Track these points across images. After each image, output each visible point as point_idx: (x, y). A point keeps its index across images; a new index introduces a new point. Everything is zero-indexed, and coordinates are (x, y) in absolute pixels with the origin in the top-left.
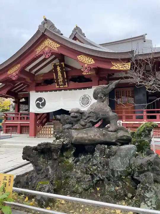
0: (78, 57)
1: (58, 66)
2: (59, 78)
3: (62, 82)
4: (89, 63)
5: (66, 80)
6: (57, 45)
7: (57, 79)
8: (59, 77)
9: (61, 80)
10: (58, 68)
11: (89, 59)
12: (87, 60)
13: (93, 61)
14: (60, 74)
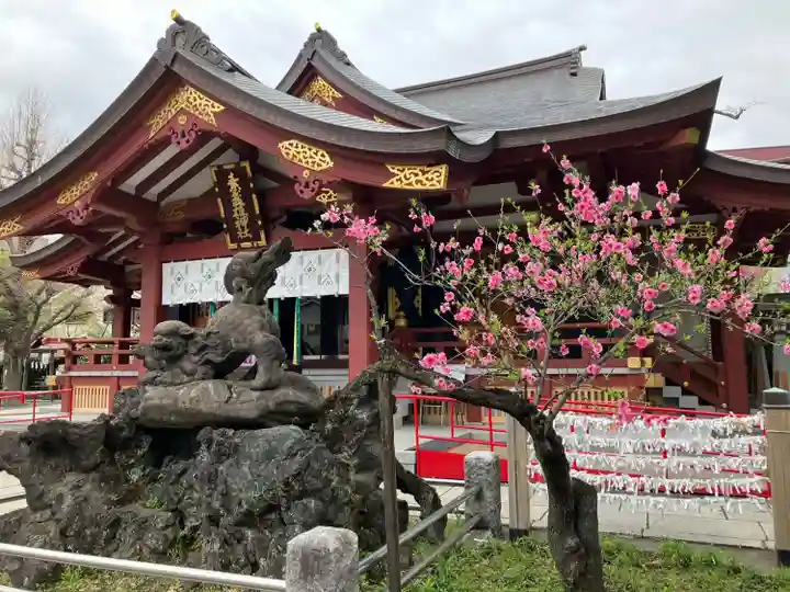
0: (280, 145)
1: (232, 175)
2: (236, 215)
3: (246, 231)
4: (316, 168)
5: (260, 223)
6: (216, 105)
7: (230, 219)
8: (235, 210)
9: (242, 220)
10: (233, 183)
11: (316, 154)
12: (308, 155)
13: (327, 159)
14: (238, 202)
